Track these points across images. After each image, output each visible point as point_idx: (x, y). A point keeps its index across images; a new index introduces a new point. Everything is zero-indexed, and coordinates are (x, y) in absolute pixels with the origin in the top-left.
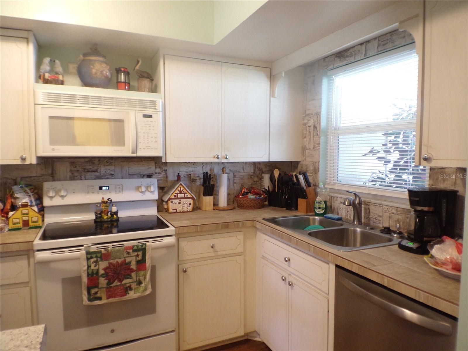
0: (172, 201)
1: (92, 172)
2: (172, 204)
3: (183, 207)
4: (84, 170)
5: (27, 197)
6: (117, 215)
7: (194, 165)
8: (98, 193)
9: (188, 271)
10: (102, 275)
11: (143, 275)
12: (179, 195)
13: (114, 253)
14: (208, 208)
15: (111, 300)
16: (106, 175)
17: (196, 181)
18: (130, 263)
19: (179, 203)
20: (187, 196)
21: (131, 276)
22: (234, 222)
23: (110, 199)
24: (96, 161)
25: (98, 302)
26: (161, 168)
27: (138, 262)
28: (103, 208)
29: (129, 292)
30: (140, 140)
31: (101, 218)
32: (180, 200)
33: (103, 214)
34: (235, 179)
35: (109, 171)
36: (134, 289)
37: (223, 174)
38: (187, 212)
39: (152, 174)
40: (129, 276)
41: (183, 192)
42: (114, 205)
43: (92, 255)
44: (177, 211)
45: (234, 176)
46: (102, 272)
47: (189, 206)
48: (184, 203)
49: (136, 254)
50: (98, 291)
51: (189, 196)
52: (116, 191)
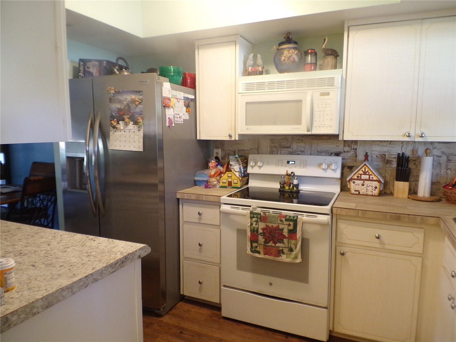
0: (354, 182)
1: (286, 148)
2: (354, 184)
3: (368, 190)
4: (280, 146)
5: (237, 164)
6: (297, 188)
7: (390, 144)
8: (286, 166)
9: (347, 255)
10: (261, 233)
11: (294, 244)
12: (362, 176)
13: (270, 217)
14: (400, 196)
15: (267, 257)
16: (297, 151)
17: (392, 163)
18: (282, 230)
19: (363, 185)
20: (372, 178)
21: (283, 241)
22: (409, 215)
23: (293, 172)
24: (290, 138)
25: (257, 255)
26: (350, 147)
27: (290, 231)
28: (286, 180)
29: (282, 255)
30: (316, 118)
31: (284, 189)
32: (364, 182)
33: (285, 185)
34: (449, 164)
35: (300, 148)
36: (286, 253)
37: (427, 156)
38: (372, 195)
39: (341, 152)
40: (282, 241)
41: (367, 173)
42: (295, 179)
43: (254, 215)
44: (359, 193)
45: (449, 160)
46: (260, 231)
47: (375, 190)
48: (368, 185)
49: (288, 223)
50: (258, 246)
51: (375, 179)
52: (300, 166)
